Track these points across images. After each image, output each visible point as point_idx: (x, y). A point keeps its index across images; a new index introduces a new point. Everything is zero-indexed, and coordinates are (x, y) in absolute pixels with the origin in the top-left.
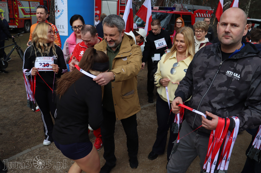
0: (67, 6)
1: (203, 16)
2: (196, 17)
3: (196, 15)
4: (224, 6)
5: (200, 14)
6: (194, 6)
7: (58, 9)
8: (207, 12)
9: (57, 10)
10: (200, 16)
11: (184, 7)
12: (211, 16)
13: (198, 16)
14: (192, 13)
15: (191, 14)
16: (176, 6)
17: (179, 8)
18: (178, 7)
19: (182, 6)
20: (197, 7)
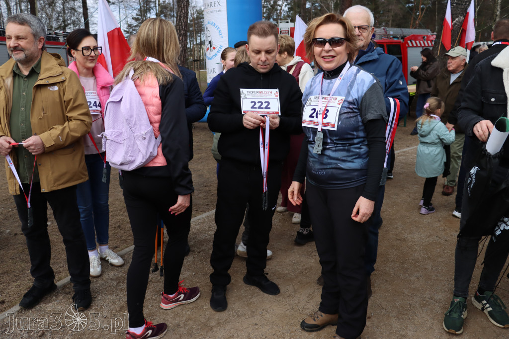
0: (227, 40)
1: (419, 45)
2: (409, 46)
3: (408, 45)
4: (453, 24)
5: (413, 42)
6: (403, 29)
7: (213, 46)
8: (426, 37)
9: (211, 46)
10: (415, 45)
11: (388, 33)
12: (432, 44)
13: (411, 45)
14: (402, 41)
15: (400, 42)
16: (375, 32)
17: (379, 35)
18: (379, 33)
19: (385, 32)
20: (409, 32)
